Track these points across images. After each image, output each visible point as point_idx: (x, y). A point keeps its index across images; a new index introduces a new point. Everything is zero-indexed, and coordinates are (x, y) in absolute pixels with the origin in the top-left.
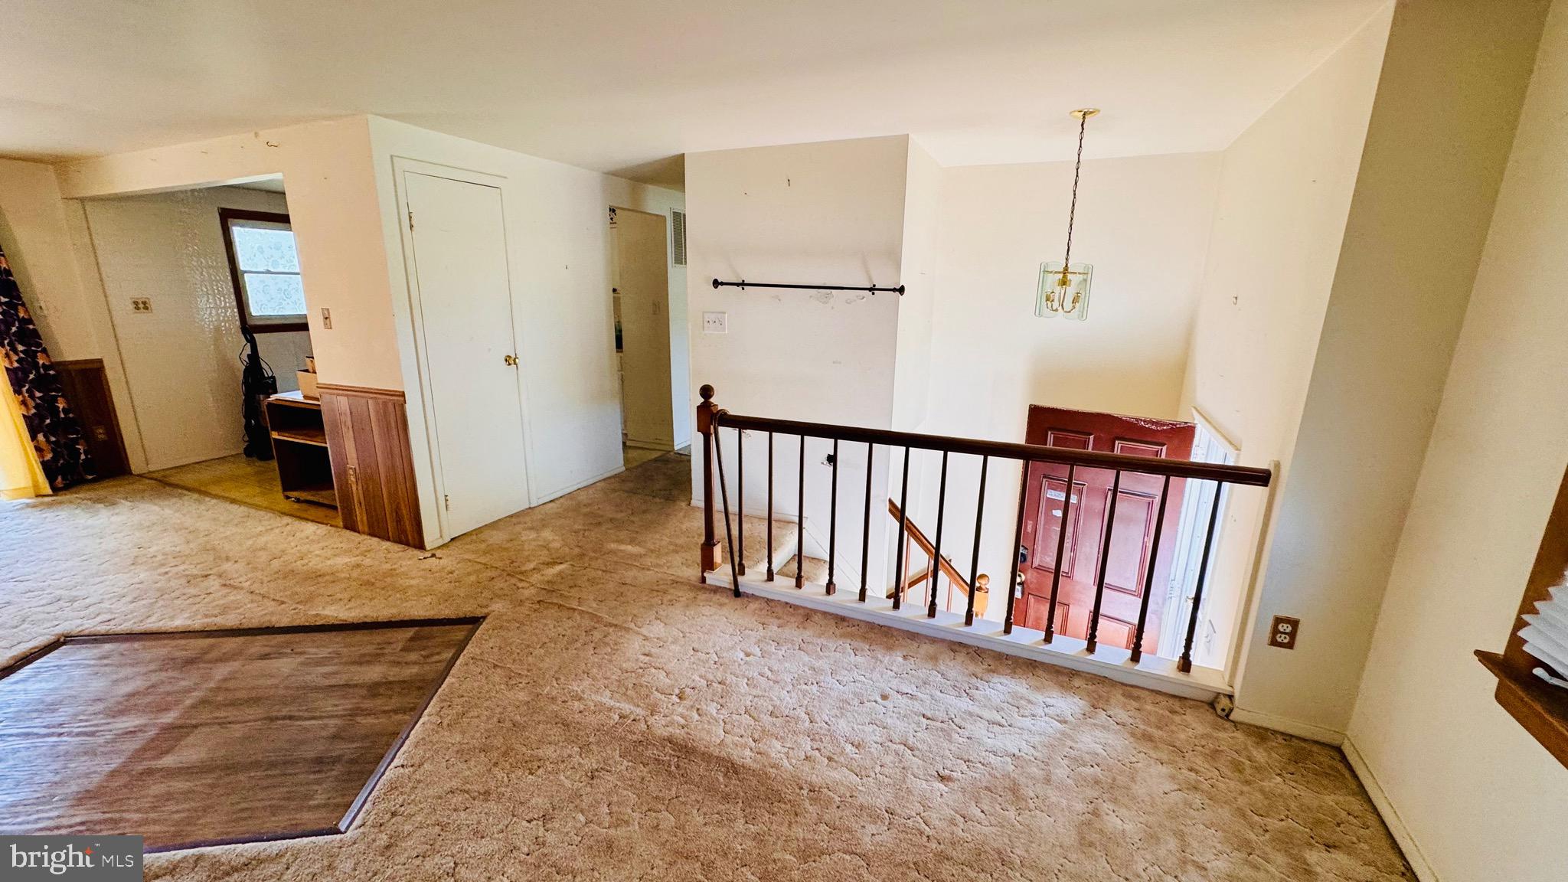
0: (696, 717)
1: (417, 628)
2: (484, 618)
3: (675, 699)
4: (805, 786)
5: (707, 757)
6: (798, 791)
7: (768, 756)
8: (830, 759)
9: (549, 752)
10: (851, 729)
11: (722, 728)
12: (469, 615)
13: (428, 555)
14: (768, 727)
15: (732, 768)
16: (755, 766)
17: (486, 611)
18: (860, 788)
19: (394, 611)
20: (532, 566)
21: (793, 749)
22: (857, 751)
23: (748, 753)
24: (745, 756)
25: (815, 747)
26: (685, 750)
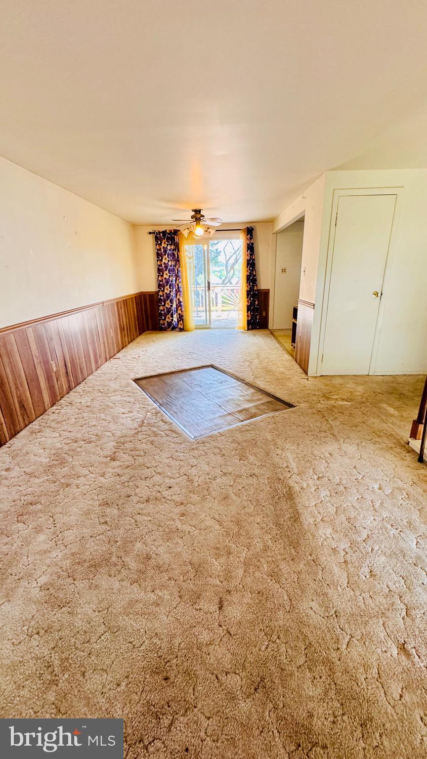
0: (313, 490)
1: (273, 399)
2: (295, 407)
3: (316, 477)
4: (313, 556)
5: (294, 506)
6: (308, 554)
7: (317, 530)
8: (345, 562)
9: (252, 458)
10: (382, 566)
11: (316, 502)
12: (291, 403)
13: (306, 378)
14: (337, 522)
15: (296, 518)
16: (305, 527)
17: (297, 404)
18: (339, 588)
19: (273, 391)
20: (336, 397)
21: (334, 539)
22: (368, 577)
23: (311, 521)
24: (307, 520)
25: (347, 550)
26: (290, 496)
